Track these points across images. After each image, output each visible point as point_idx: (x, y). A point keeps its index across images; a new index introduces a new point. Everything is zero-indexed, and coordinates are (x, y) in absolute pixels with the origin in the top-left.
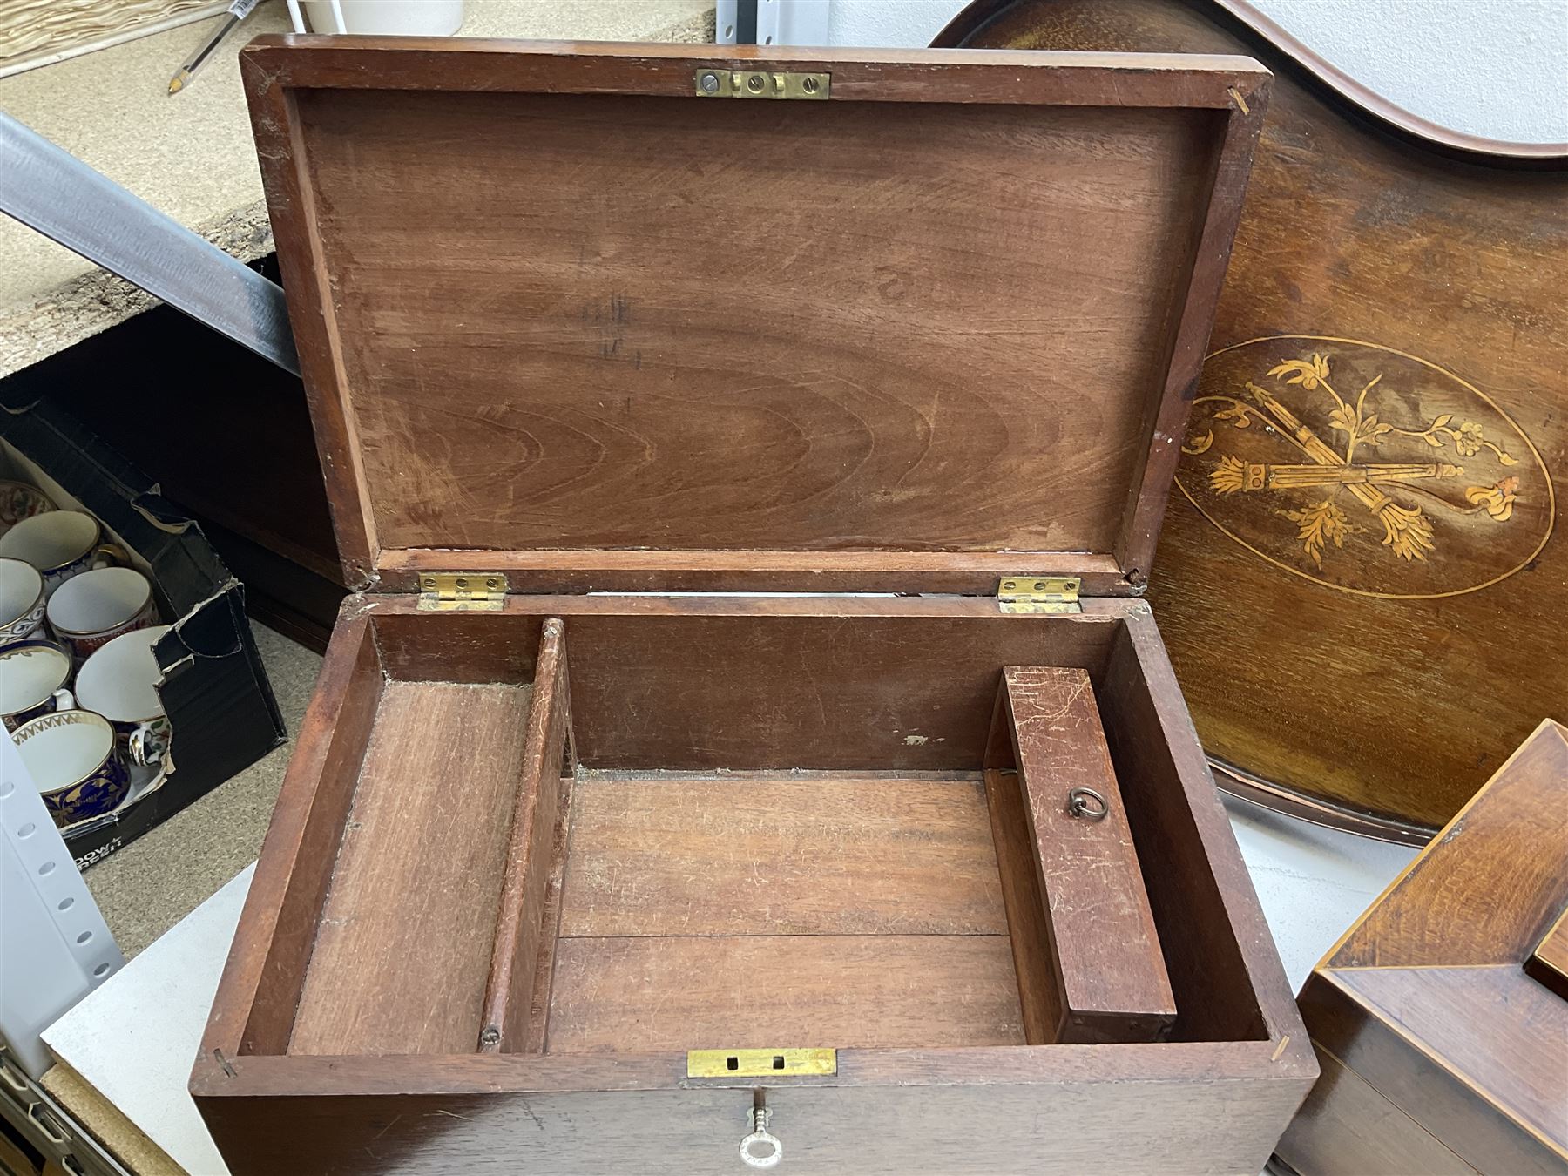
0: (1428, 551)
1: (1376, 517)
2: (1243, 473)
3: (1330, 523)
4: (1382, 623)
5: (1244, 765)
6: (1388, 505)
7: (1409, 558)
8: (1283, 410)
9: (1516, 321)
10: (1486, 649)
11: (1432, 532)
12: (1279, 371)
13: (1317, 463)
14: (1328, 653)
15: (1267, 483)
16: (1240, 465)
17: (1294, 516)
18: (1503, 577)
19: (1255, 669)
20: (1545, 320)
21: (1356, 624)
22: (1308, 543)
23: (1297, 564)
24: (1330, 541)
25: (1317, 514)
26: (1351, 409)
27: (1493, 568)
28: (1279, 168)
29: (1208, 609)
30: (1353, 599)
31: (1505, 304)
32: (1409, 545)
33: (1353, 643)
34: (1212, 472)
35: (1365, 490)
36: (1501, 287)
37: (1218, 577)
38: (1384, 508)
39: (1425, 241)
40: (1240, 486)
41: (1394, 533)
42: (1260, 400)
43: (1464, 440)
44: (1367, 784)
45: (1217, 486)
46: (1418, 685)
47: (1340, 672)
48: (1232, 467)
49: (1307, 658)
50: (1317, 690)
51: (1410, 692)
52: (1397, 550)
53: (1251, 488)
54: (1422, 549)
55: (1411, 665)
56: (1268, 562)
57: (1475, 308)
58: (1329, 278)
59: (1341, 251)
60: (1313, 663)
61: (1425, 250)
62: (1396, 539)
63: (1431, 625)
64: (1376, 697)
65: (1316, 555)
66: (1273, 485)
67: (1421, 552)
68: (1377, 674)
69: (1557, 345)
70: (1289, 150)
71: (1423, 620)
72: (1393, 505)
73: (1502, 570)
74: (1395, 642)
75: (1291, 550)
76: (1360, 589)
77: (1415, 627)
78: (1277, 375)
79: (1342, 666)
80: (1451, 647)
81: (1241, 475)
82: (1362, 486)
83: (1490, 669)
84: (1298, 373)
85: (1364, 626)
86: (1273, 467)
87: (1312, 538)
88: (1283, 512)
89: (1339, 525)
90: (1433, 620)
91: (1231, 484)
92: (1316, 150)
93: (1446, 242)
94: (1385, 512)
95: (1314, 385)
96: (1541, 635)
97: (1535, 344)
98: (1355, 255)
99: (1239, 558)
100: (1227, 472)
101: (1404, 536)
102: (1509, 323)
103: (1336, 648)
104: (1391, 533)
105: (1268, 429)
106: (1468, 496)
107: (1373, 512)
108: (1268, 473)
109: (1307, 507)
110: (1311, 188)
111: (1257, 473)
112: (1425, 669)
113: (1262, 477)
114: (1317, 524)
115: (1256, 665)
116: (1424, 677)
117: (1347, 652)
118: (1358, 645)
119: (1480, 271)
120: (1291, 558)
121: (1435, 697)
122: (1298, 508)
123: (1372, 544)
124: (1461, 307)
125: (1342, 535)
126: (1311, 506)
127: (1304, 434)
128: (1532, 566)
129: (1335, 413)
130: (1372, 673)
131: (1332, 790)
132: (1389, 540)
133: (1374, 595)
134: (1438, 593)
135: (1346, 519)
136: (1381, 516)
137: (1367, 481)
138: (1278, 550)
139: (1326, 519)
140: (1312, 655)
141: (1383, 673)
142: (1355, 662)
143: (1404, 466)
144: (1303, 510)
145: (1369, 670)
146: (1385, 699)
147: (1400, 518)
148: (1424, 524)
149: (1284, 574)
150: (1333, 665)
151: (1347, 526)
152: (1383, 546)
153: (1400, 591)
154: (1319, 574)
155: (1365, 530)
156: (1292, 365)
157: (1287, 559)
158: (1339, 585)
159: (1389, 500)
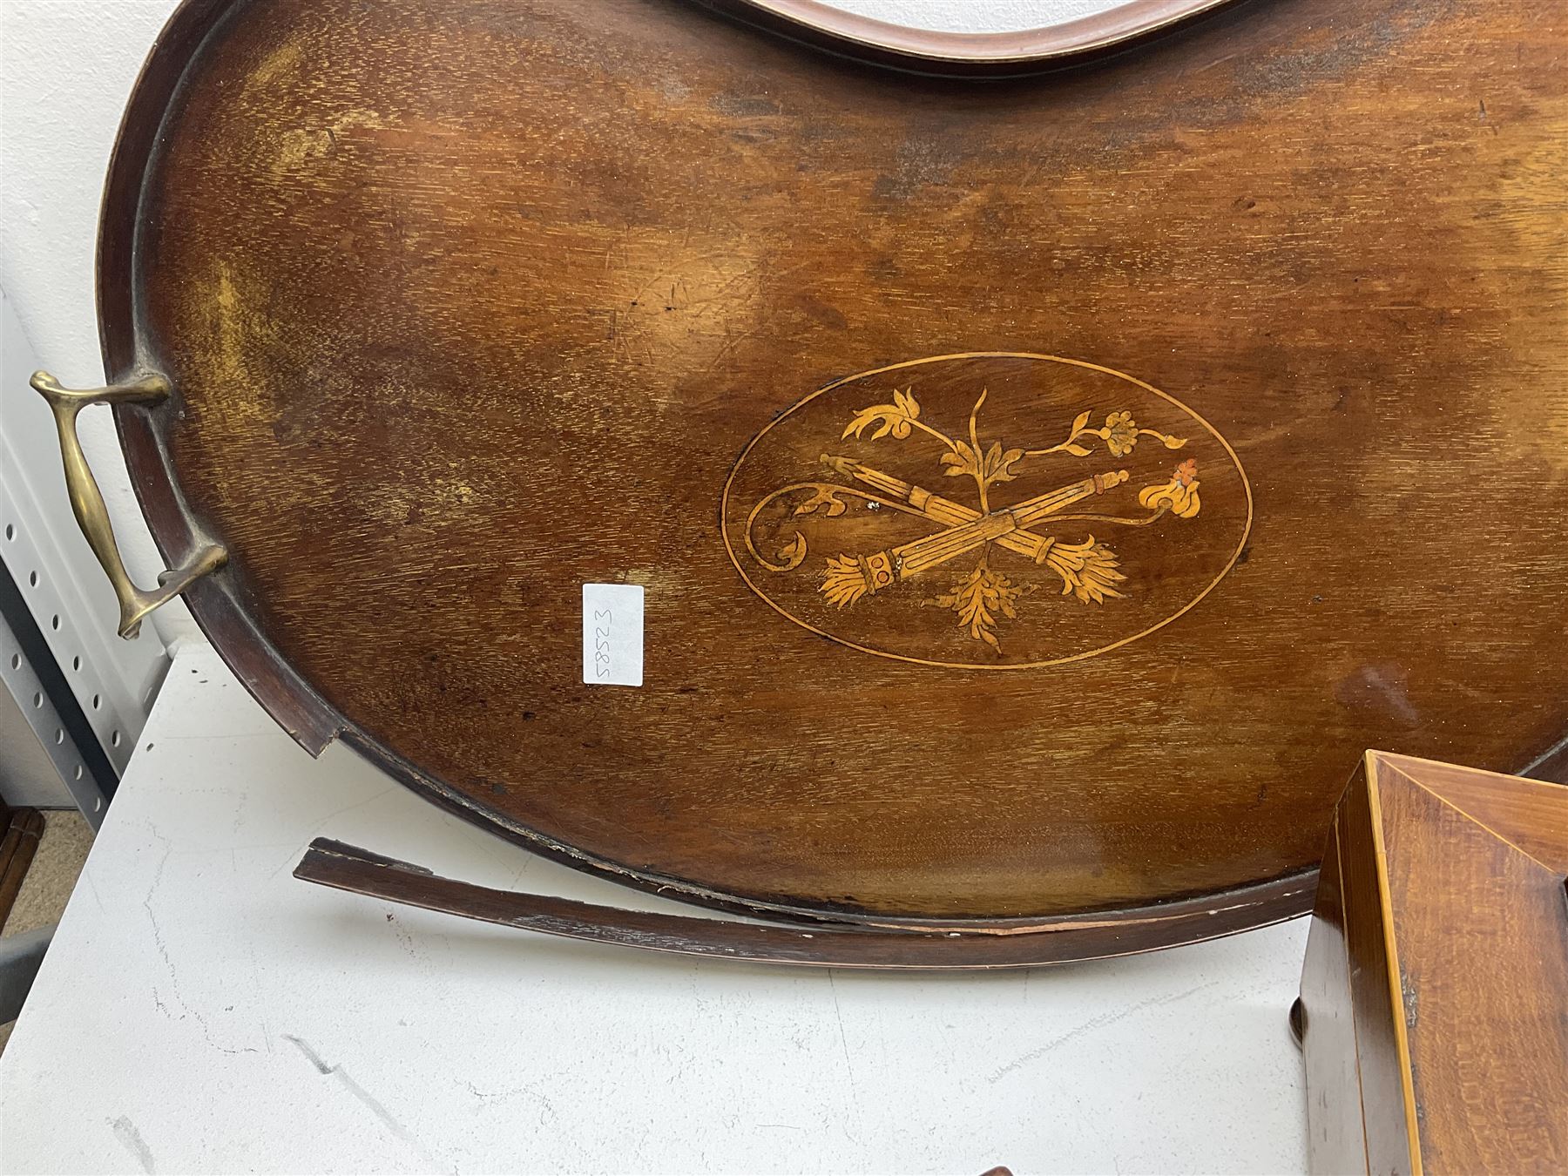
0: (1120, 583)
1: (1044, 566)
2: (862, 571)
3: (991, 594)
4: (1096, 686)
5: (998, 911)
6: (1052, 546)
7: (1100, 600)
8: (879, 475)
9: (1127, 267)
10: (1226, 670)
11: (1115, 560)
12: (856, 426)
13: (949, 527)
14: (1048, 746)
15: (896, 573)
16: (854, 562)
17: (945, 601)
18: (1216, 581)
19: (968, 799)
20: (1159, 254)
21: (1066, 700)
22: (974, 628)
23: (971, 657)
24: (998, 616)
25: (972, 589)
26: (964, 445)
27: (1201, 576)
28: (747, 152)
29: (883, 751)
30: (1052, 672)
31: (1106, 249)
32: (1096, 585)
33: (1070, 723)
34: (821, 585)
35: (1018, 539)
36: (1093, 228)
37: (880, 709)
38: (1049, 552)
39: (978, 197)
40: (863, 589)
41: (1072, 576)
42: (847, 473)
43: (1115, 436)
44: (1144, 873)
45: (835, 599)
46: (1162, 741)
47: (1068, 762)
48: (845, 569)
49: (1024, 761)
50: (1048, 793)
51: (1156, 752)
52: (1084, 596)
53: (878, 585)
54: (1111, 584)
55: (1147, 722)
56: (934, 668)
57: (1071, 266)
58: (873, 285)
59: (874, 243)
60: (1032, 763)
61: (983, 210)
62: (1078, 584)
63: (1154, 667)
64: (1119, 773)
65: (990, 638)
66: (905, 573)
67: (1112, 588)
68: (1112, 746)
69: (1184, 281)
70: (748, 121)
71: (1142, 665)
72: (1057, 545)
73: (1213, 574)
74: (1118, 702)
75: (957, 643)
76: (1057, 658)
77: (1136, 677)
78: (854, 433)
79: (1067, 754)
80: (1185, 684)
81: (860, 575)
82: (1013, 536)
83: (1237, 691)
84: (881, 422)
85: (1077, 699)
86: (896, 551)
87: (977, 620)
88: (930, 602)
89: (1004, 592)
90: (1154, 661)
91: (851, 590)
92: (787, 112)
93: (1004, 189)
94: (1052, 556)
95: (906, 430)
96: (1280, 631)
97: (1160, 288)
98: (896, 243)
99: (897, 676)
100: (841, 577)
101: (1085, 577)
102: (1119, 272)
103: (1053, 736)
104: (1069, 579)
105: (870, 506)
106: (1143, 503)
107: (1038, 561)
108: (892, 561)
109: (957, 584)
110: (802, 168)
111: (879, 564)
112: (1165, 719)
113: (887, 567)
114: (977, 601)
115: (966, 793)
116: (1166, 729)
117: (1067, 736)
118: (1078, 722)
119: (1059, 216)
120: (961, 652)
121: (1186, 746)
122: (946, 590)
123: (1050, 600)
124: (1052, 270)
125: (1011, 603)
126: (960, 582)
127: (918, 496)
128: (1244, 557)
129: (947, 457)
130: (1107, 749)
131: (1107, 895)
132: (1068, 588)
133: (1075, 658)
134: (1148, 628)
135: (1009, 582)
136: (1049, 563)
137: (1017, 527)
138: (941, 649)
139: (985, 590)
140: (1029, 755)
141: (1120, 742)
142: (1082, 744)
143: (1054, 493)
144: (953, 590)
145: (1101, 746)
146: (1130, 771)
147: (1072, 556)
148: (1104, 553)
149: (959, 674)
150: (1058, 756)
151: (1015, 590)
152: (1064, 599)
153: (1103, 643)
154: (1001, 658)
155: (1036, 587)
156: (869, 415)
157: (958, 656)
158: (1031, 662)
159: (1052, 540)
